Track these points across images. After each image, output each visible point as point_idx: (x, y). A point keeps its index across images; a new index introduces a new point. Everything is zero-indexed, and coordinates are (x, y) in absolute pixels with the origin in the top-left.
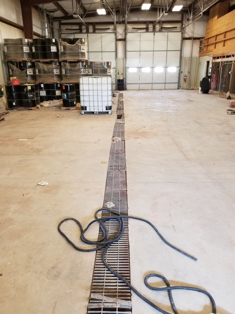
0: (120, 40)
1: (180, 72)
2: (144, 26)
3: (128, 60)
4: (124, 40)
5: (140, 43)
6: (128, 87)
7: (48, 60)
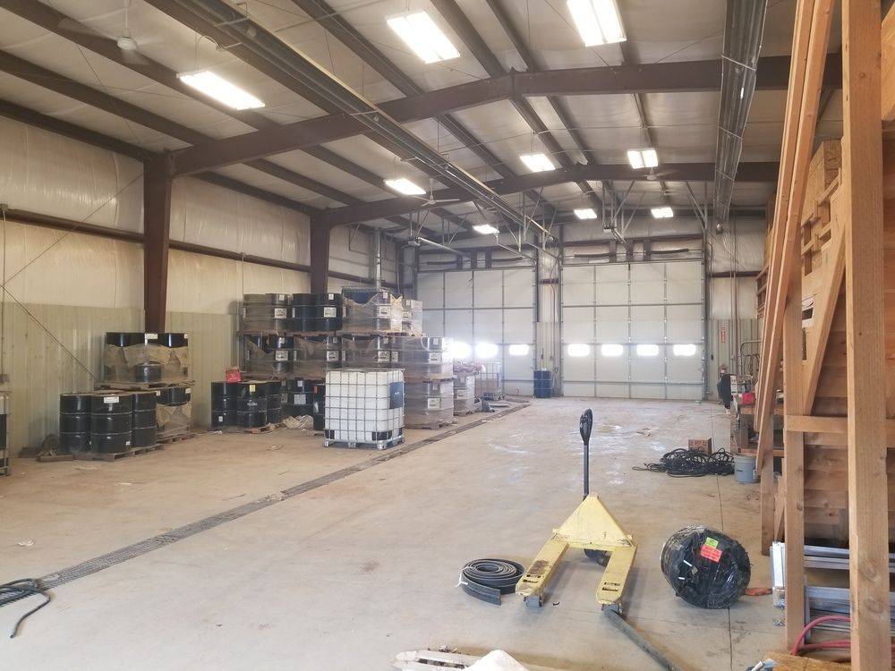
0: (547, 282)
1: (708, 357)
2: (605, 251)
3: (565, 325)
4: (556, 282)
5: (595, 287)
6: (566, 389)
7: (316, 334)
